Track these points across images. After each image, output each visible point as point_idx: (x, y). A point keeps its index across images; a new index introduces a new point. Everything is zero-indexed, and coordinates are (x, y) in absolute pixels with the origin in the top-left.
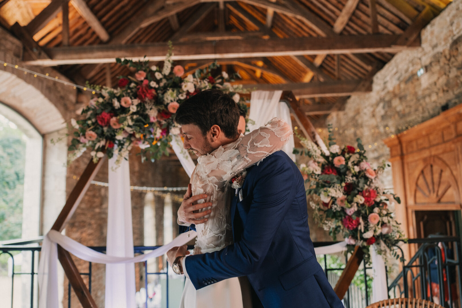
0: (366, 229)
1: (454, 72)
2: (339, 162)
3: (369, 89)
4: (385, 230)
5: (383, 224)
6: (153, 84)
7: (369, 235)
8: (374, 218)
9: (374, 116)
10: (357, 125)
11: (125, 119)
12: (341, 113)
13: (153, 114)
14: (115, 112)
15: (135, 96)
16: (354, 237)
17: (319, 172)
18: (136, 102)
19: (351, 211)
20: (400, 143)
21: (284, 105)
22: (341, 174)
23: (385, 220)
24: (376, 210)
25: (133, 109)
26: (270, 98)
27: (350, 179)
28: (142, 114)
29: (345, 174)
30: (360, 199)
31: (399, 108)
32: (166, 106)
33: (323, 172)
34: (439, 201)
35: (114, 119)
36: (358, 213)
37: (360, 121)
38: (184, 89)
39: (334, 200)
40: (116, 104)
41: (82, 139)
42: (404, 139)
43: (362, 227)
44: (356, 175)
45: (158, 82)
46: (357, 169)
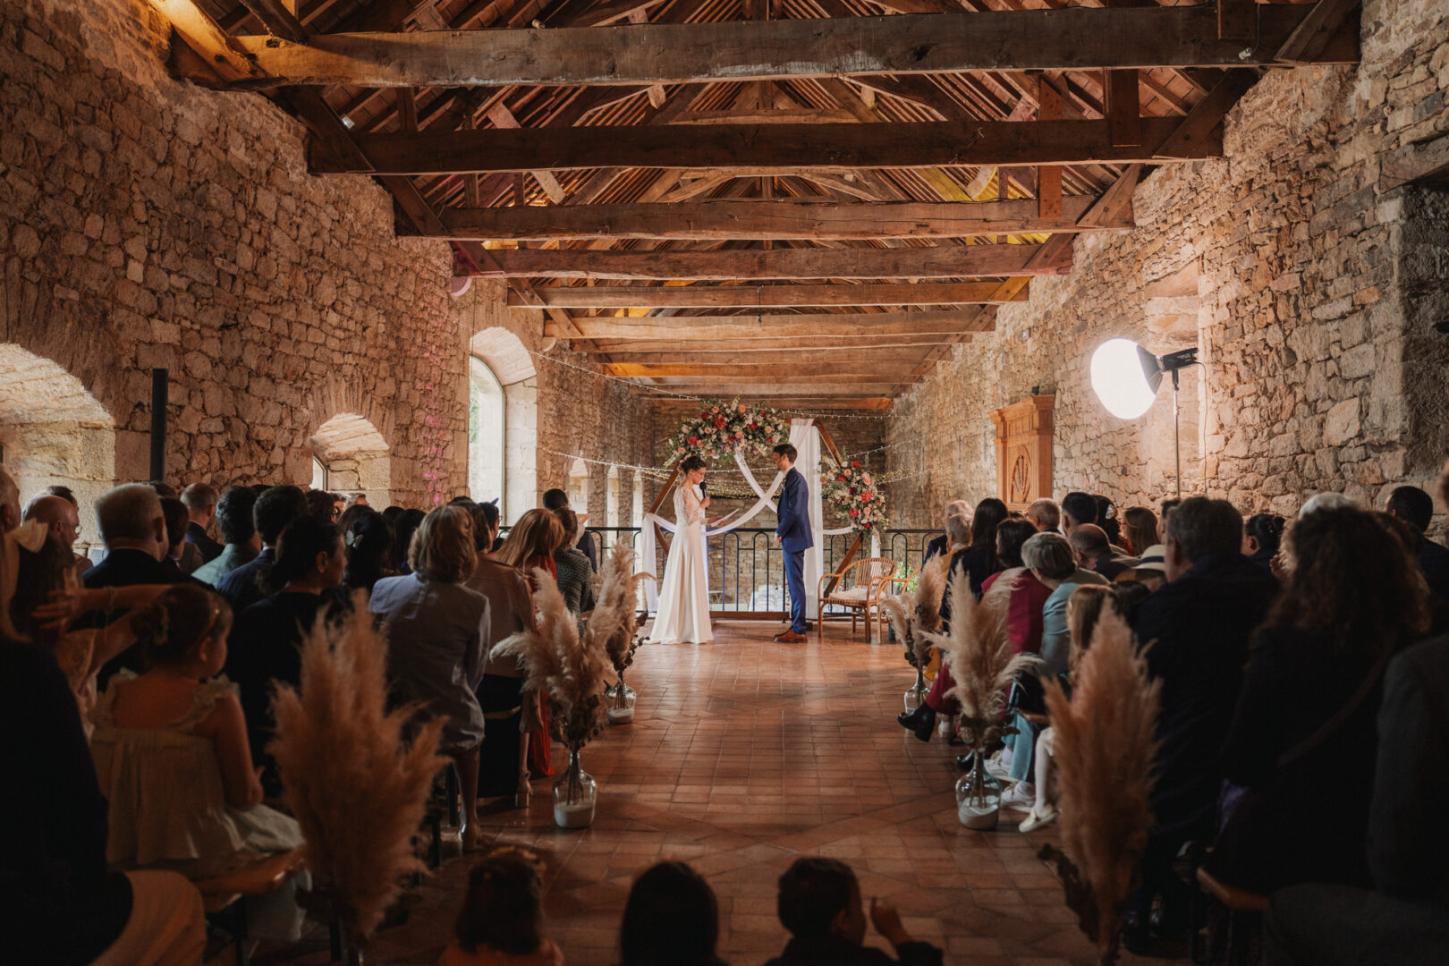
0: (863, 518)
1: (1044, 352)
2: (847, 473)
3: (990, 327)
4: (875, 519)
5: (874, 515)
6: (726, 419)
7: (864, 521)
8: (867, 511)
9: (995, 367)
10: (981, 373)
11: (707, 442)
12: (968, 345)
13: (725, 437)
14: (700, 437)
15: (713, 425)
16: (856, 523)
17: (833, 479)
18: (715, 430)
19: (854, 505)
20: (1003, 420)
21: (815, 429)
22: (848, 481)
23: (875, 512)
24: (870, 505)
25: (714, 437)
26: (805, 424)
27: (853, 484)
28: (719, 439)
29: (850, 481)
30: (859, 498)
31: (1014, 369)
32: (734, 433)
33: (836, 479)
34: (1025, 500)
35: (699, 441)
36: (858, 507)
37: (984, 368)
38: (747, 422)
39: (843, 498)
40: (701, 432)
41: (675, 452)
42: (1007, 416)
43: (860, 516)
44: (858, 482)
45: (728, 416)
46: (858, 478)
